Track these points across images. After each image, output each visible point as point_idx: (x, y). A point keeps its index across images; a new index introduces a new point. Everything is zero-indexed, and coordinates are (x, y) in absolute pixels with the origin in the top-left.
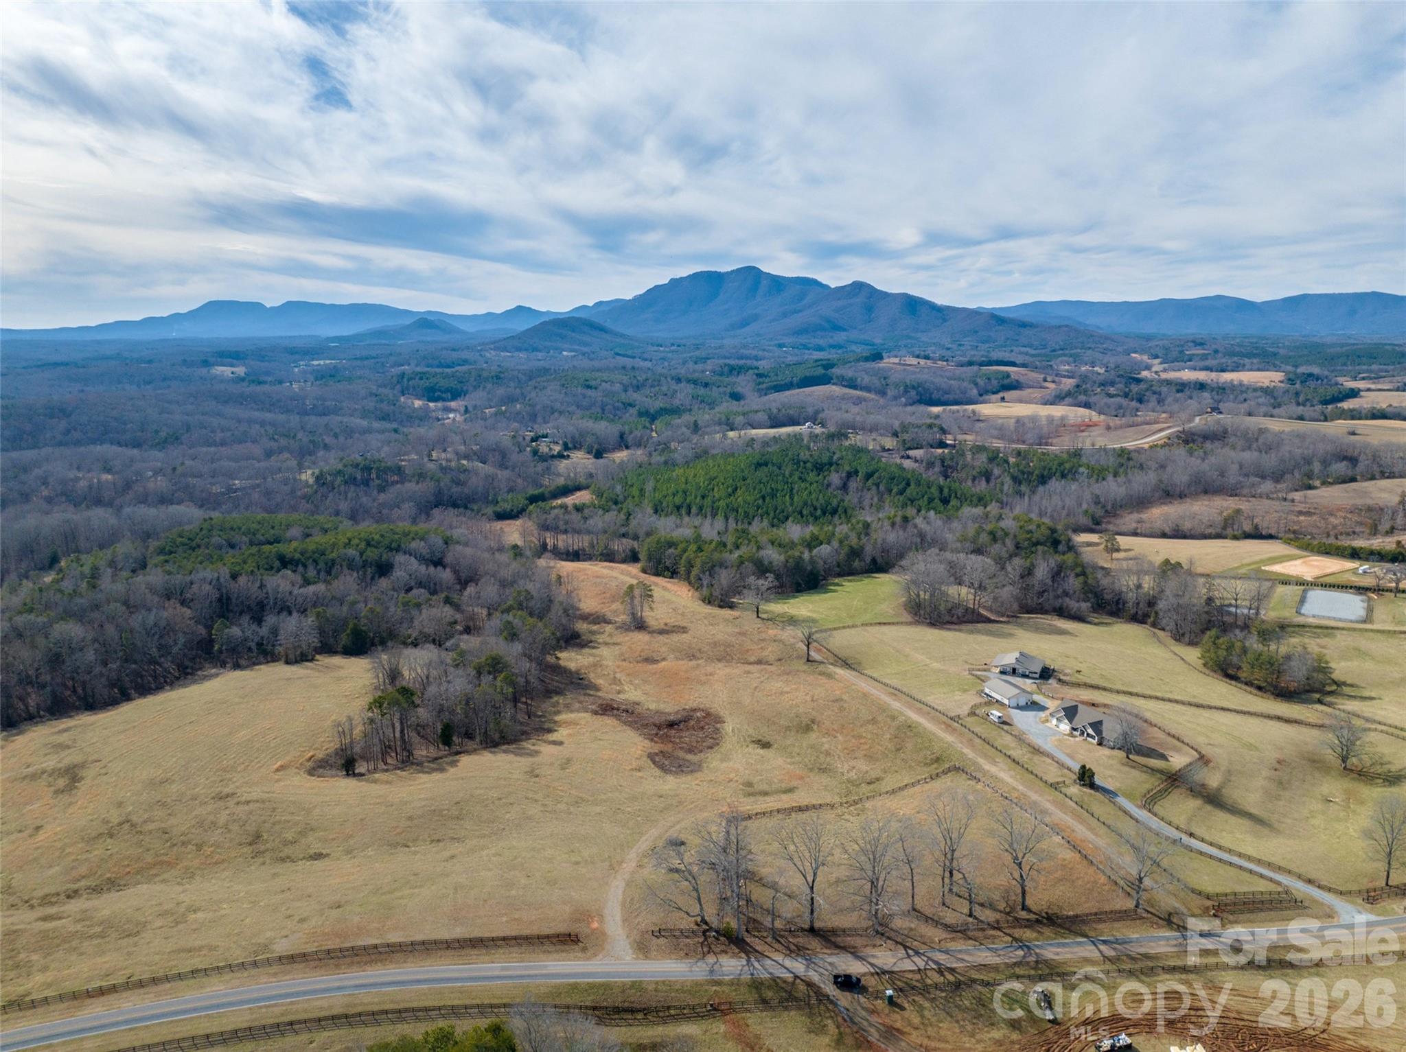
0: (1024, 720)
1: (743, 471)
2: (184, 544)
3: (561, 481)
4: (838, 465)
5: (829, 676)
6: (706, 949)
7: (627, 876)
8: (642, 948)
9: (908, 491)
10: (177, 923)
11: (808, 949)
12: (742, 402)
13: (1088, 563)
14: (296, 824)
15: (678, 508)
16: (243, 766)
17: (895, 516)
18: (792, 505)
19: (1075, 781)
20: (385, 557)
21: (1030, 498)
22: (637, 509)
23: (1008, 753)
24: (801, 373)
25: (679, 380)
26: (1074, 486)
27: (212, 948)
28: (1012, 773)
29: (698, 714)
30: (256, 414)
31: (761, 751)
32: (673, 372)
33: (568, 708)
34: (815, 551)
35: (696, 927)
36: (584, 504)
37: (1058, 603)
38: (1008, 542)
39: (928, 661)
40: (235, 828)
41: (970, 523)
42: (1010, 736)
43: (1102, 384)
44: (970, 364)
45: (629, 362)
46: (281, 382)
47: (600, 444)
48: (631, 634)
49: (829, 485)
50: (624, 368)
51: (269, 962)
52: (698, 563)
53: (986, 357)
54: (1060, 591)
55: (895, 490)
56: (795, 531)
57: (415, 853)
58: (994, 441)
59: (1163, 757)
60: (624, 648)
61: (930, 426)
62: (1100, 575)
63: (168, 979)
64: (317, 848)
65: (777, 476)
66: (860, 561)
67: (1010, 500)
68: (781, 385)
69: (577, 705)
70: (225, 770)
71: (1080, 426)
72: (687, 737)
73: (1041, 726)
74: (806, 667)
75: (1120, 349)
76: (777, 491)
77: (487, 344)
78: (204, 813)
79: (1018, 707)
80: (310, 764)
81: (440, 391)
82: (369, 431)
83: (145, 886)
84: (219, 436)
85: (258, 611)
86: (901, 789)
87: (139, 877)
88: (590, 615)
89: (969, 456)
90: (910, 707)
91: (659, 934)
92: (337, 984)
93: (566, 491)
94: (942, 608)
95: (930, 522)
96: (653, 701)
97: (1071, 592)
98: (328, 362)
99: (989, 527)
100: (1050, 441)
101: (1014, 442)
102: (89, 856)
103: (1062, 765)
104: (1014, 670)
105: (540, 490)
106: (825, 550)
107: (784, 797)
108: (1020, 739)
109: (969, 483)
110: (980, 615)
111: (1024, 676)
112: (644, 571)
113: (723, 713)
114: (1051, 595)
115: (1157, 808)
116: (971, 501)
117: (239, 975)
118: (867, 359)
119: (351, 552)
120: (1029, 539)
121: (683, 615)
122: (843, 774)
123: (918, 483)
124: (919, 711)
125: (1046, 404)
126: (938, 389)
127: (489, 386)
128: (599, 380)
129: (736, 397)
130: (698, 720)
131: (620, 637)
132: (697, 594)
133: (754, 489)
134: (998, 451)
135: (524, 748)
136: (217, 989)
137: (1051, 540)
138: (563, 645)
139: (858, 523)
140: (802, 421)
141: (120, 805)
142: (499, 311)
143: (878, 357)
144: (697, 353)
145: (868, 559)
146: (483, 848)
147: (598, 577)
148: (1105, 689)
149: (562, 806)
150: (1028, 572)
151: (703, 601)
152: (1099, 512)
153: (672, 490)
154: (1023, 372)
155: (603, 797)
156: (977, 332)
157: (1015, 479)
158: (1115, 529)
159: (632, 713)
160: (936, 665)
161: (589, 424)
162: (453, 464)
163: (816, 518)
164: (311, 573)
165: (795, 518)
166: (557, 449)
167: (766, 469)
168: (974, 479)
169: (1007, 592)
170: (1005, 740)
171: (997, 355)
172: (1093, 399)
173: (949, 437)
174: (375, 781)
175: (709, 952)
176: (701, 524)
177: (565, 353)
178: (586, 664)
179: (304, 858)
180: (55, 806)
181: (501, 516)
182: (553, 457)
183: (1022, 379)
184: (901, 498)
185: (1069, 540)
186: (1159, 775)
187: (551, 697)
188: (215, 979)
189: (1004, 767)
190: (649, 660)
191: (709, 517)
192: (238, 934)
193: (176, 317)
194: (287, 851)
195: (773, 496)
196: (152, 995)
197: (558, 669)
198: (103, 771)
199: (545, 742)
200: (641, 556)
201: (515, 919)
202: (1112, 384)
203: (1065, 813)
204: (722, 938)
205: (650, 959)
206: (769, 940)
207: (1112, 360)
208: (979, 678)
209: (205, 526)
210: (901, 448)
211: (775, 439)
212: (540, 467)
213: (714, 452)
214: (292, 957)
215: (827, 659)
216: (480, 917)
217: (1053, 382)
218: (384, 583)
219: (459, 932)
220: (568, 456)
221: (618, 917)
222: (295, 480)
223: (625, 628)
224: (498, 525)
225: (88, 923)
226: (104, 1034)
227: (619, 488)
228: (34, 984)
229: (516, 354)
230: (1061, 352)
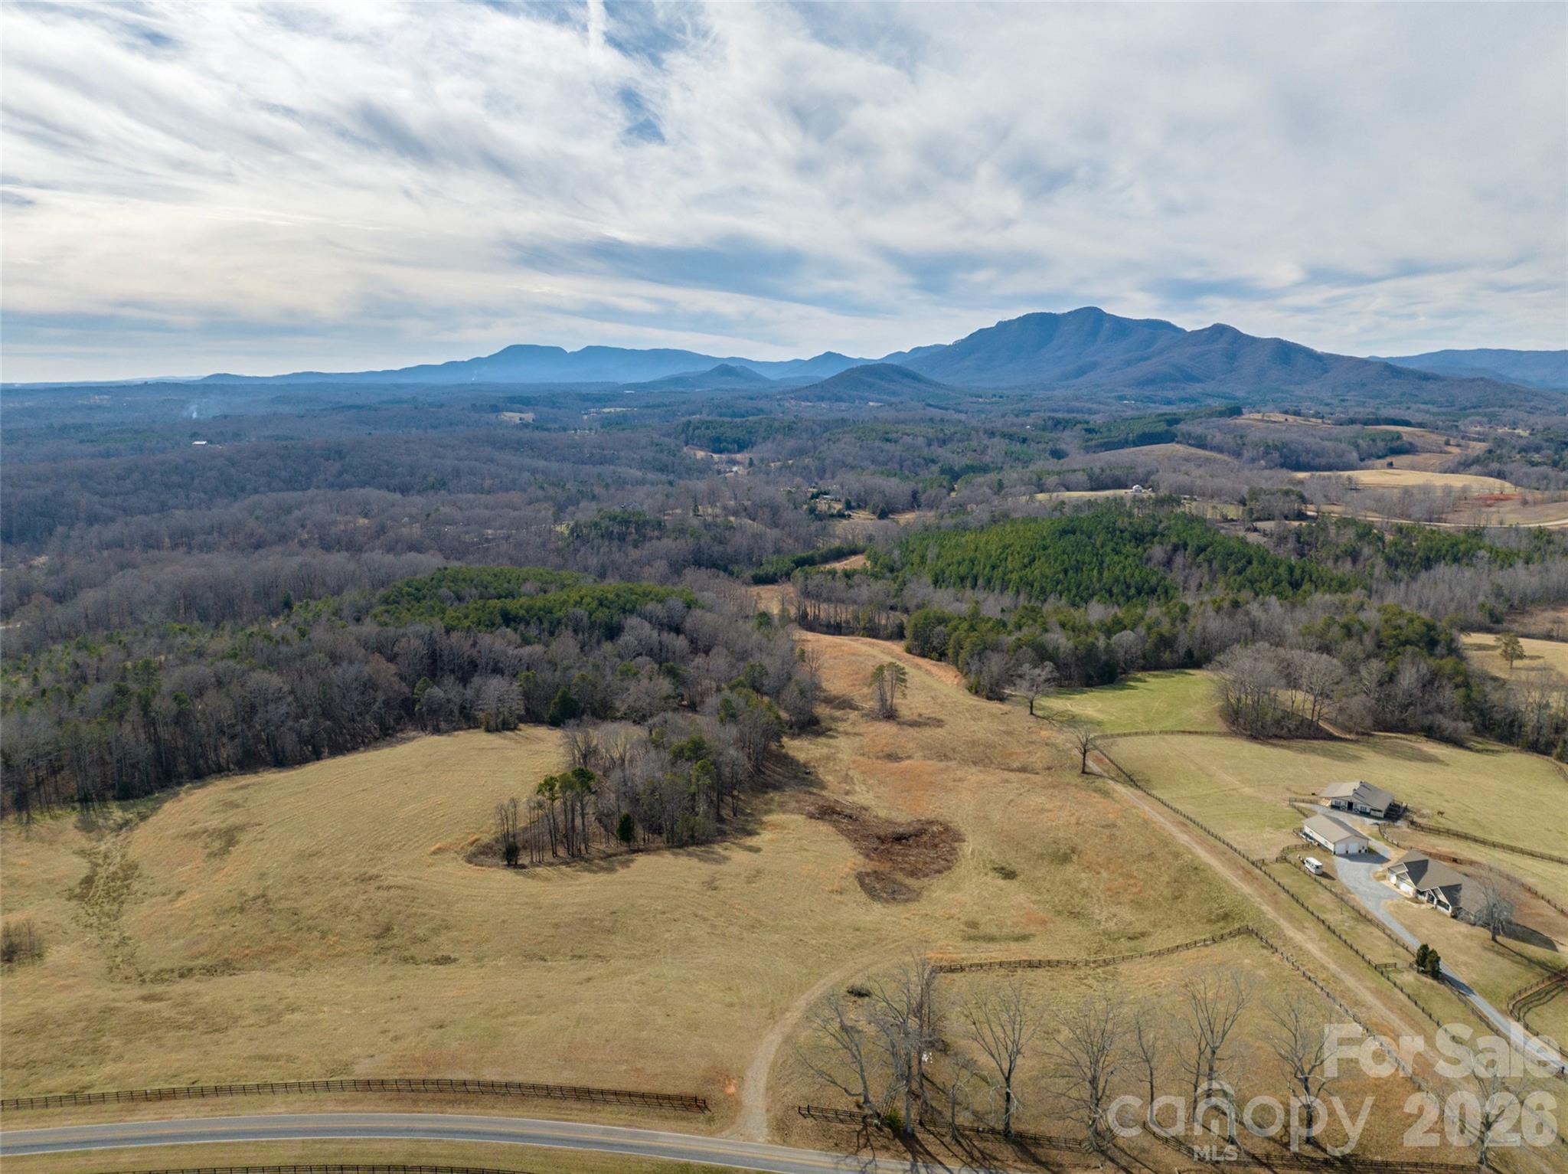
0: (1352, 874)
1: (1044, 538)
2: (409, 594)
3: (836, 543)
4: (1163, 535)
5: (1106, 794)
6: (862, 1141)
7: (787, 1030)
8: (782, 1129)
9: (1249, 571)
10: (270, 1022)
11: (995, 1159)
12: (1061, 461)
13: (1473, 672)
14: (432, 919)
15: (962, 579)
16: (399, 845)
17: (1223, 600)
18: (1099, 581)
19: (1411, 966)
20: (616, 619)
21: (1407, 584)
22: (914, 579)
23: (1322, 917)
24: (1139, 429)
25: (992, 434)
26: (1468, 573)
27: (290, 1059)
28: (1325, 945)
29: (935, 828)
30: (528, 462)
31: (1001, 883)
32: (988, 426)
33: (782, 807)
34: (1115, 638)
35: (856, 1110)
36: (855, 570)
37: (1427, 721)
38: (1367, 638)
39: (1237, 784)
40: (367, 916)
41: (1320, 613)
42: (1328, 894)
43: (1524, 450)
44: (1352, 422)
45: (938, 413)
46: (565, 429)
47: (887, 503)
48: (877, 724)
49: (1149, 560)
50: (931, 420)
51: (342, 1086)
52: (967, 645)
53: (1373, 413)
54: (1432, 705)
55: (1232, 568)
56: (1097, 612)
57: (549, 969)
58: (1369, 514)
59: (1549, 944)
60: (866, 740)
61: (1287, 493)
62: (1488, 687)
63: (231, 1090)
64: (447, 949)
65: (1085, 546)
66: (1171, 652)
67: (1381, 587)
68: (1114, 443)
69: (794, 804)
70: (378, 848)
71: (1486, 499)
72: (914, 855)
73: (1374, 884)
74: (1079, 780)
75: (1553, 408)
76: (1084, 563)
77: (788, 392)
78: (340, 895)
79: (1347, 855)
80: (472, 849)
81: (726, 441)
82: (642, 482)
83: (258, 973)
84: (488, 482)
85: (467, 670)
86: (1170, 951)
87: (256, 961)
88: (836, 698)
89: (1333, 531)
90: (1202, 842)
91: (807, 1112)
92: (405, 1125)
93: (840, 554)
94: (1269, 718)
95: (1270, 610)
96: (885, 807)
97: (1447, 707)
98: (618, 409)
99: (1342, 619)
100: (1444, 516)
101: (1395, 516)
102: (215, 931)
103: (1396, 941)
104: (1350, 805)
105: (811, 552)
106: (1127, 637)
107: (1013, 945)
108: (1342, 899)
109: (1330, 564)
110: (1319, 729)
111: (1364, 814)
112: (909, 651)
113: (964, 828)
114: (1419, 710)
115: (1531, 1017)
116: (1330, 586)
117: (306, 1097)
118: (1221, 414)
119: (581, 612)
120: (1396, 637)
121: (942, 705)
122: (1099, 923)
123: (1263, 561)
124: (1212, 850)
125: (1446, 472)
126: (1308, 451)
127: (779, 437)
128: (900, 434)
129: (1058, 454)
130: (934, 836)
131: (863, 727)
132: (964, 681)
133: (1056, 560)
134: (1370, 526)
135: (713, 852)
136: (278, 1110)
137: (1426, 639)
138: (797, 731)
139: (1176, 606)
140: (1129, 483)
141: (262, 876)
142: (807, 358)
143: (1236, 411)
144: (1021, 405)
145: (1182, 651)
146: (629, 972)
147: (854, 654)
148: (1475, 840)
149: (734, 930)
150: (1391, 678)
151: (970, 689)
152: (1501, 608)
153: (958, 558)
154: (1419, 434)
155: (787, 923)
156: (1364, 385)
157: (1390, 561)
158: (1521, 629)
159: (856, 820)
160: (1247, 790)
161: (879, 481)
162: (719, 520)
163: (1129, 599)
164: (533, 632)
165: (1102, 597)
166: (838, 507)
167: (1072, 538)
168: (1337, 559)
169: (1358, 704)
170: (1320, 899)
171: (1387, 412)
172: (1508, 468)
173: (1310, 507)
174: (534, 877)
175: (865, 1146)
176: (985, 600)
177: (871, 404)
178: (818, 755)
179: (429, 961)
180: (204, 870)
181: (760, 580)
182: (832, 516)
183: (1417, 442)
184: (1239, 579)
185: (1452, 640)
186: (1538, 970)
187: (766, 793)
188: (279, 1098)
189: (1314, 936)
190: (892, 757)
191: (997, 591)
192: (323, 1046)
193: (477, 362)
194: (413, 950)
195: (1078, 569)
196: (208, 1108)
197: (785, 760)
198: (260, 836)
199: (740, 846)
200: (907, 633)
201: (637, 1070)
202: (1538, 449)
203: (1390, 1009)
204: (886, 1130)
205: (789, 1145)
206: (947, 1139)
207: (1539, 421)
208: (1301, 812)
209: (438, 575)
210: (1247, 517)
211: (1090, 503)
212: (815, 526)
213: (1015, 516)
214: (368, 1082)
215: (1107, 771)
216: (595, 1061)
217: (1458, 446)
218: (607, 647)
219: (567, 1078)
220: (849, 516)
221: (762, 1083)
222: (550, 531)
223: (872, 716)
224: (755, 590)
225: (184, 1009)
226: (144, 1148)
227: (896, 553)
228: (99, 1076)
229: (817, 404)
230: (1473, 410)
